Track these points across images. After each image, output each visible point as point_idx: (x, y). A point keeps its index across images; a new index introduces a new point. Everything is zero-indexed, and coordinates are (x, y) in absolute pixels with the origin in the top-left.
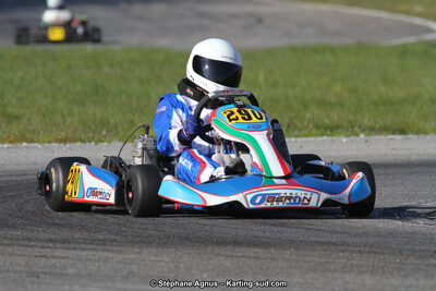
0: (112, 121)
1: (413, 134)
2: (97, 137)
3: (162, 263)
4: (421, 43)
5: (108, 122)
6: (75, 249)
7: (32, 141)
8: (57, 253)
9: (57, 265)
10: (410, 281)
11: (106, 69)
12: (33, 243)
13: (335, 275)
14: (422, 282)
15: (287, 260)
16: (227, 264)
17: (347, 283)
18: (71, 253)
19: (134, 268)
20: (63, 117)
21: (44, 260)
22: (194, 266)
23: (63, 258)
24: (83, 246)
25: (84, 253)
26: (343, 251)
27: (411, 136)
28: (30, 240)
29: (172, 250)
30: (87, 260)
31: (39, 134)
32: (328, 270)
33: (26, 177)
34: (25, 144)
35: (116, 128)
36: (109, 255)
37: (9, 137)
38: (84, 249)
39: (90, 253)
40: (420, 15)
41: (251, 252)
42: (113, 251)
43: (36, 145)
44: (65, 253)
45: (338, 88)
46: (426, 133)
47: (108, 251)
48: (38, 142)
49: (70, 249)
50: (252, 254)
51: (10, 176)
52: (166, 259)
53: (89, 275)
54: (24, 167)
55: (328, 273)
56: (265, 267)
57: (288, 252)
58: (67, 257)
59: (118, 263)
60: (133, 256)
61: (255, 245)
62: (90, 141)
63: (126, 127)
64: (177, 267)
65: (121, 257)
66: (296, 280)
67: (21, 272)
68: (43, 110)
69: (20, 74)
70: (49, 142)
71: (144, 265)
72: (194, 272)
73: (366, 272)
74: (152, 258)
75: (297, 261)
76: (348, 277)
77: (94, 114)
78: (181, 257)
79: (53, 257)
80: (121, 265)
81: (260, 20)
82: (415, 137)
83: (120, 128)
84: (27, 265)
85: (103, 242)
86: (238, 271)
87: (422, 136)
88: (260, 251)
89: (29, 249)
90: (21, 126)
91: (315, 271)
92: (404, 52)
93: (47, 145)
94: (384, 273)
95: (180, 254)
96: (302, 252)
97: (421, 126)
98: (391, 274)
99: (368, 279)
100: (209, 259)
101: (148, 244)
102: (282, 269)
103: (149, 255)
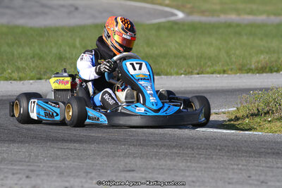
1: (164, 75)
3: (21, 153)
4: (169, 22)
10: (162, 162)
13: (120, 159)
14: (169, 162)
15: (93, 150)
16: (59, 153)
17: (126, 164)
19: (5, 156)
22: (40, 154)
26: (124, 145)
29: (27, 145)
32: (116, 156)
40: (167, 6)
41: (72, 145)
46: (171, 74)
50: (73, 147)
52: (24, 150)
55: (116, 158)
56: (80, 154)
57: (93, 146)
60: (4, 149)
64: (30, 155)
66: (97, 162)
71: (11, 154)
72: (40, 157)
73: (137, 157)
74: (16, 150)
75: (98, 151)
76: (127, 160)
78: (32, 149)
81: (77, 9)
82: (165, 77)
86: (64, 157)
87: (169, 76)
88: (77, 145)
91: (108, 156)
92: (159, 27)
95: (31, 147)
96: (101, 146)
97: (168, 71)
98: (152, 158)
99: (138, 161)
100: (48, 150)
101: (14, 141)
102: (90, 156)
103: (14, 148)
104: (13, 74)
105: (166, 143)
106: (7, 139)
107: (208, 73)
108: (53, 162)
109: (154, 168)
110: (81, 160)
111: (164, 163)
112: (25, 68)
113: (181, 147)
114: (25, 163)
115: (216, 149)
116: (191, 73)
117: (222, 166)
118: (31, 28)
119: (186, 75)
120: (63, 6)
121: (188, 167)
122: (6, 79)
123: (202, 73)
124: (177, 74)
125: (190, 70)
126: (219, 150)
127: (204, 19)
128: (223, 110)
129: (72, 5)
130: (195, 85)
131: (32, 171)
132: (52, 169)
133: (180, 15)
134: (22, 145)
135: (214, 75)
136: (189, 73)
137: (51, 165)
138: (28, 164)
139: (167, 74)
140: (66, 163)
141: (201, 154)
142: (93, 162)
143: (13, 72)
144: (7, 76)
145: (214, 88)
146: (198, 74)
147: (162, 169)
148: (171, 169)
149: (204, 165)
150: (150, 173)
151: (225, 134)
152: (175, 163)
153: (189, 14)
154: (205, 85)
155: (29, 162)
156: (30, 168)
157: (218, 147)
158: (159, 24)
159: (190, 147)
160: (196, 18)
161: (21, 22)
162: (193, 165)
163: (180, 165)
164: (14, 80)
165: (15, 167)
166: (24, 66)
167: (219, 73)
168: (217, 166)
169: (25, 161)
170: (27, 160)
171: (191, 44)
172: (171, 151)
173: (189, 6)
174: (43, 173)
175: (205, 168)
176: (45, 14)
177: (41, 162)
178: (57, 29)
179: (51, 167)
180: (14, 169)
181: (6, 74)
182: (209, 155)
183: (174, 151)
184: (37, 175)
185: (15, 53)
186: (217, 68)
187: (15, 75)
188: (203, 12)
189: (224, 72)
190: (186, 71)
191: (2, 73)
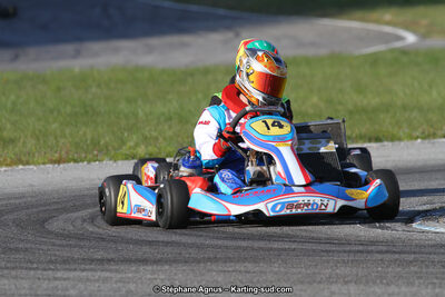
0: (102, 142)
1: (387, 140)
2: (90, 156)
4: (392, 51)
5: (99, 143)
6: (75, 270)
7: (28, 163)
8: (59, 274)
9: (60, 286)
10: (393, 289)
12: (35, 266)
13: (322, 286)
14: (404, 289)
15: (276, 273)
16: (220, 279)
18: (72, 274)
20: (56, 138)
21: (46, 282)
23: (65, 279)
24: (83, 267)
25: (84, 274)
26: (328, 262)
27: (386, 143)
28: (32, 263)
29: (167, 267)
30: (88, 280)
31: (34, 156)
32: (314, 281)
33: (24, 200)
34: (21, 167)
35: (107, 147)
36: (108, 274)
37: (5, 160)
38: (83, 270)
39: (90, 274)
40: (388, 23)
41: (241, 266)
42: (111, 271)
43: (31, 167)
44: (66, 274)
45: (315, 99)
46: (400, 139)
47: (107, 270)
48: (34, 164)
49: (70, 270)
50: (242, 269)
51: (9, 199)
52: (162, 277)
54: (21, 190)
55: (315, 285)
56: (255, 280)
57: (276, 265)
58: (68, 279)
60: (130, 275)
61: (245, 260)
62: (82, 161)
63: (116, 147)
65: (119, 276)
67: (26, 295)
68: (37, 132)
69: (13, 97)
70: (44, 164)
71: (142, 283)
73: (351, 282)
74: (149, 276)
75: (286, 273)
76: (334, 288)
78: (175, 274)
79: (56, 279)
80: (119, 284)
82: (390, 144)
83: (110, 148)
84: (31, 289)
85: (101, 262)
87: (397, 143)
88: (249, 265)
89: (32, 272)
90: (17, 149)
91: (302, 283)
92: (374, 60)
93: (42, 166)
95: (175, 271)
98: (374, 283)
99: (353, 289)
100: (202, 275)
103: (146, 273)
111: (396, 290)
112: (157, 139)
116: (433, 136)
119: (424, 139)
125: (432, 131)
133: (411, 38)
134: (159, 268)
136: (429, 136)
143: (137, 145)
144: (128, 152)
153: (424, 35)
158: (376, 54)
166: (155, 134)
173: (424, 22)
178: (206, 71)
181: (125, 150)
185: (141, 113)
187: (141, 150)
190: (424, 133)
191: (120, 148)
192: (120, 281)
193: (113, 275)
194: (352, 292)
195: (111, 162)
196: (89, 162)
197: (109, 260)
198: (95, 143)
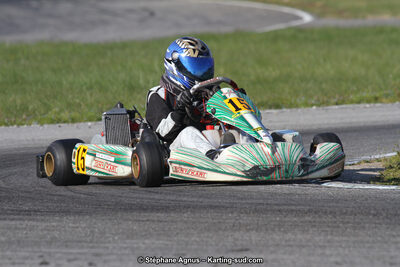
0: (31, 107)
1: (287, 107)
2: (19, 121)
3: (80, 229)
4: (290, 28)
5: (28, 108)
10: (289, 236)
11: (23, 62)
13: (226, 233)
14: (299, 236)
15: (186, 222)
16: (135, 228)
17: (237, 240)
19: (56, 234)
22: (107, 230)
24: (12, 217)
25: (13, 223)
26: (232, 213)
27: (284, 110)
29: (88, 217)
30: (16, 228)
32: (220, 229)
35: (34, 112)
36: (35, 223)
38: (13, 219)
39: (18, 222)
40: (287, 5)
41: (155, 216)
42: (38, 221)
46: (297, 106)
47: (34, 220)
50: (156, 219)
52: (84, 225)
53: (19, 242)
55: (221, 232)
56: (166, 228)
57: (185, 215)
59: (42, 230)
60: (54, 224)
61: (158, 210)
62: (12, 125)
63: (42, 112)
64: (93, 232)
65: (44, 225)
66: (193, 239)
71: (65, 231)
72: (108, 235)
73: (252, 230)
74: (72, 225)
75: (194, 223)
76: (237, 235)
77: (15, 101)
78: (95, 223)
80: (45, 232)
81: (152, 14)
82: (289, 110)
83: (37, 113)
85: (28, 213)
86: (144, 233)
87: (294, 109)
88: (162, 215)
91: (209, 230)
92: (276, 37)
94: (267, 230)
95: (94, 220)
96: (197, 215)
97: (293, 101)
98: (273, 230)
99: (254, 236)
100: (119, 224)
101: (67, 212)
102: (181, 230)
103: (68, 222)
104: (62, 114)
105: (293, 208)
106: (57, 210)
107: (352, 102)
108: (128, 241)
109: (278, 245)
110: (169, 236)
111: (293, 237)
112: (79, 105)
113: (316, 213)
114: (85, 244)
115: (369, 214)
116: (327, 103)
117: (379, 239)
118: (86, 45)
119: (319, 106)
120: (131, 11)
121: (329, 242)
122: (52, 122)
123: (343, 102)
124: (307, 105)
125: (325, 99)
126: (374, 215)
127: (342, 22)
128: (377, 157)
129: (145, 9)
130: (333, 121)
131: (97, 255)
132: (127, 252)
133: (307, 18)
134: (81, 217)
135: (362, 105)
136: (323, 103)
137: (125, 245)
138: (91, 245)
139: (290, 106)
140: (147, 241)
141: (348, 222)
142: (187, 239)
143: (61, 110)
144: (53, 116)
145: (362, 124)
146: (337, 104)
147: (289, 246)
148: (303, 247)
149: (353, 239)
150: (272, 252)
151: (382, 192)
152: (308, 237)
153: (319, 15)
154: (348, 120)
155: (91, 242)
156: (93, 251)
157: (372, 212)
158: (276, 31)
159: (331, 213)
160: (330, 21)
161: (70, 36)
162: (336, 238)
163: (317, 239)
164: (65, 122)
165: (71, 251)
166: (78, 101)
167: (369, 102)
168: (371, 239)
169: (86, 242)
170: (88, 239)
171: (325, 60)
172: (302, 220)
173: (319, 4)
174: (114, 257)
175: (354, 242)
176: (105, 23)
177: (109, 242)
178: (124, 46)
179: (125, 248)
180: (71, 253)
181: (51, 115)
182: (359, 223)
183: (307, 218)
184: (105, 262)
185: (65, 82)
186: (365, 95)
187: (65, 115)
188: (340, 13)
189: (376, 100)
190: (318, 100)
191: (46, 113)
192: (45, 229)
193: (39, 224)
194: (253, 238)
195: (38, 126)
196: (18, 125)
197: (35, 211)
198: (24, 109)
